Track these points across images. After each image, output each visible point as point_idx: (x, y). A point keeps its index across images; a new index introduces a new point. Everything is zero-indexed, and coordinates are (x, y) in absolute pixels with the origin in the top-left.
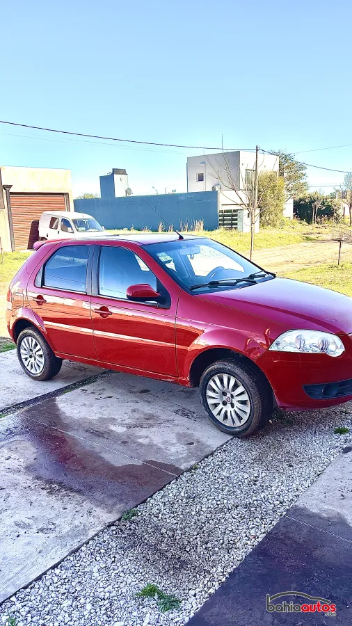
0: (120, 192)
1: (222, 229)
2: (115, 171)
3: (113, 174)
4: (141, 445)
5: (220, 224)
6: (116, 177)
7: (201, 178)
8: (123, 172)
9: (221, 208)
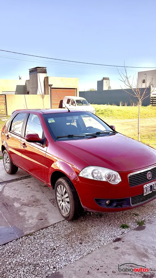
0: (105, 88)
1: (150, 106)
2: (104, 79)
3: (103, 80)
4: (19, 216)
5: (151, 103)
6: (105, 81)
7: (144, 81)
8: (108, 79)
9: (152, 95)
